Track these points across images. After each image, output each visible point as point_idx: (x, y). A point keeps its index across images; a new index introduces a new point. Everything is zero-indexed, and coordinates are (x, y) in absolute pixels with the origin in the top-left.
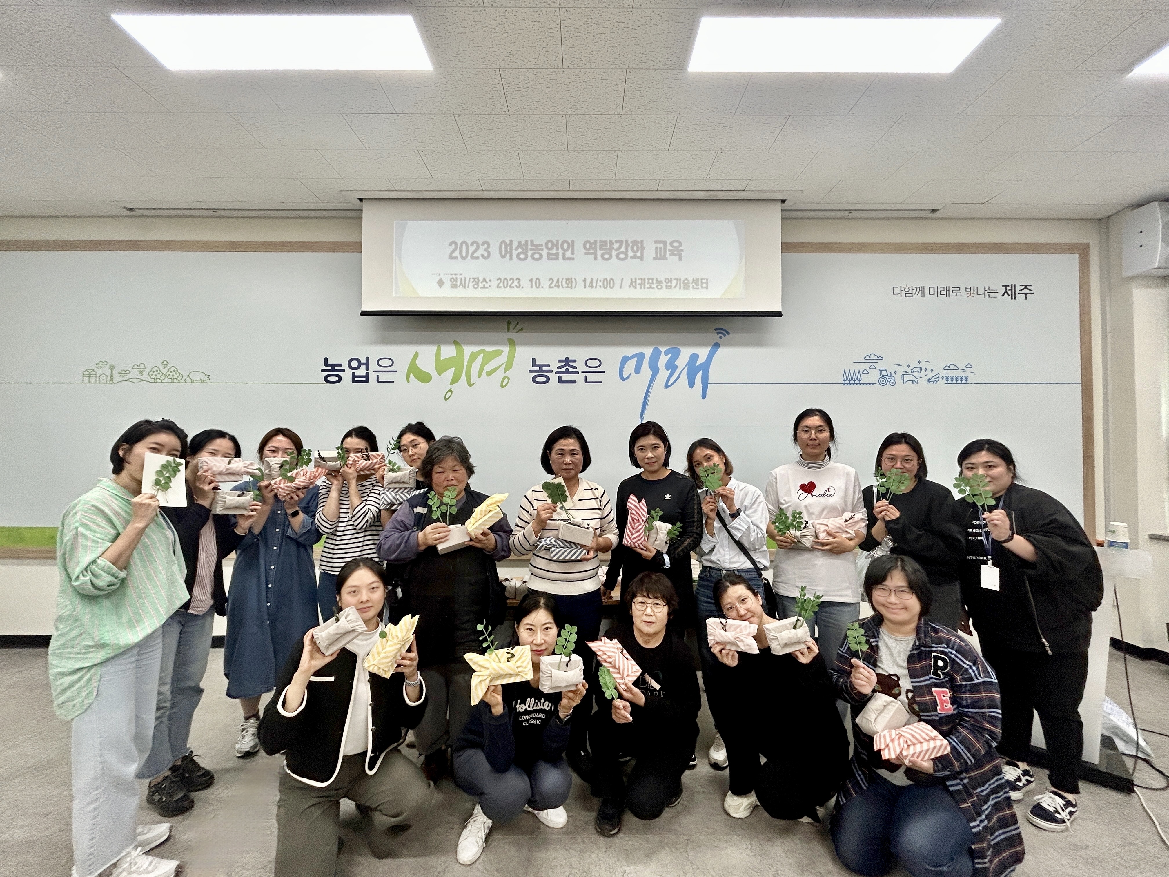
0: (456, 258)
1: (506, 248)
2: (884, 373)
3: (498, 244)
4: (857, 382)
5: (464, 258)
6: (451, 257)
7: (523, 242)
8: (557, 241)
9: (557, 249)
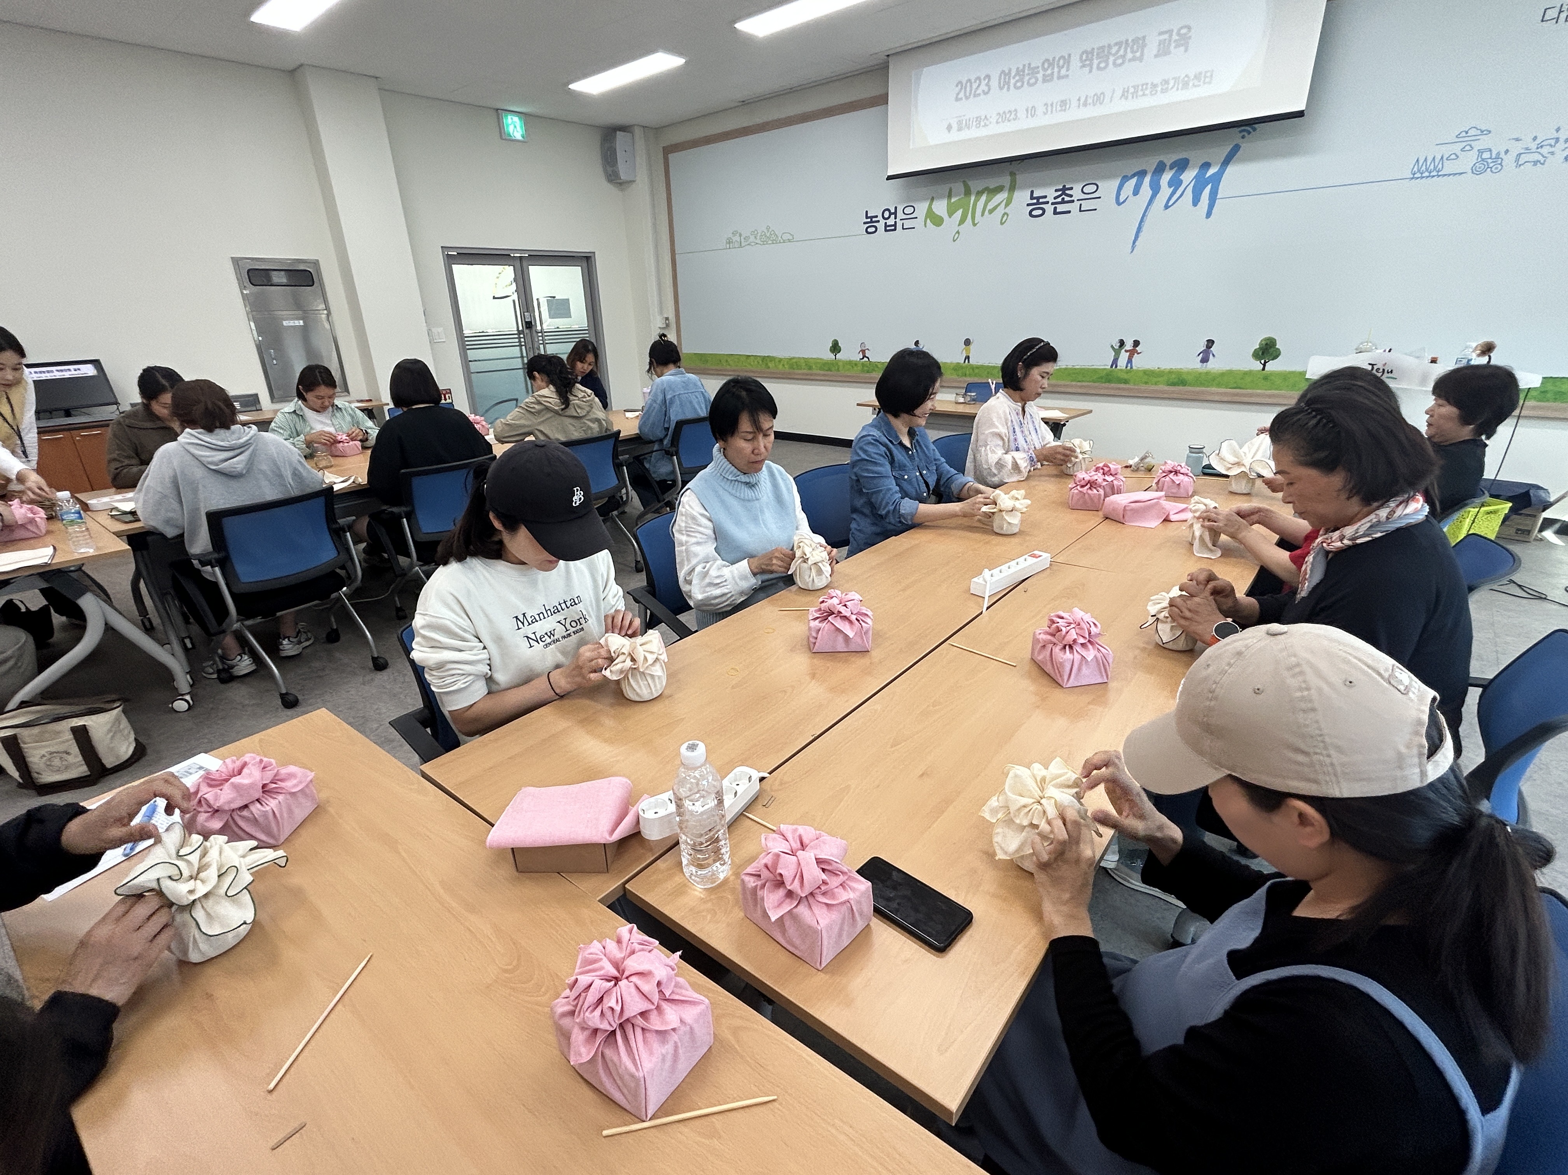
0: (961, 99)
1: (1005, 79)
3: (998, 75)
4: (1435, 173)
5: (967, 98)
6: (957, 99)
7: (1021, 67)
8: (1054, 59)
9: (1053, 69)
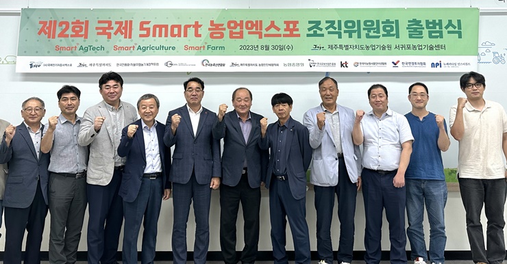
2: (497, 55)
